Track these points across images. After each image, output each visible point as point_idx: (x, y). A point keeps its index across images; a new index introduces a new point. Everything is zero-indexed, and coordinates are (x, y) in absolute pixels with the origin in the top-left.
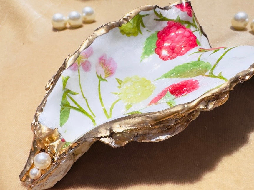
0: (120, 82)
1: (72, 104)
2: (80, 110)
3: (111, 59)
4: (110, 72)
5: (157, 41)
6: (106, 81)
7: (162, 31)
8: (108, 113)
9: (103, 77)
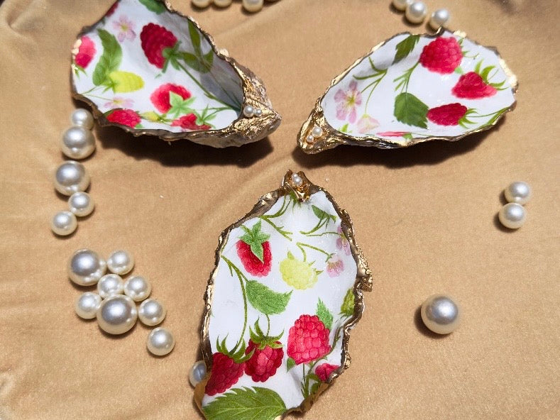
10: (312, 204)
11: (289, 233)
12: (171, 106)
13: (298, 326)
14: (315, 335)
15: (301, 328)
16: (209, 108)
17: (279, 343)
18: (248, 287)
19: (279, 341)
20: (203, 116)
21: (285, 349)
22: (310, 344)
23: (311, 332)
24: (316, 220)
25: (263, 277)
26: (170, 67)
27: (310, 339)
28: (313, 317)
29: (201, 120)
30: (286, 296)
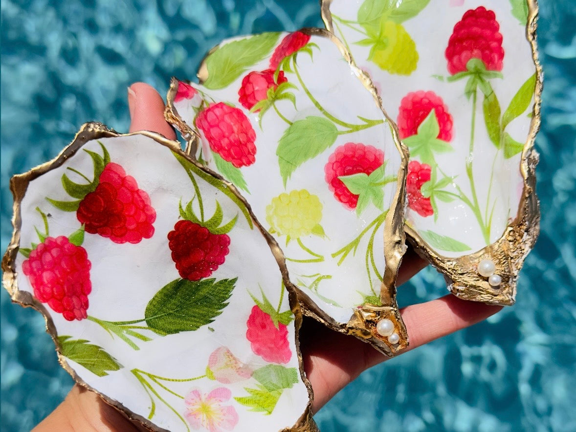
7: (209, 141)
11: (342, 260)
13: (249, 146)
14: (225, 142)
15: (246, 145)
18: (333, 129)
19: (258, 113)
21: (246, 112)
22: (222, 128)
23: (231, 144)
25: (327, 161)
27: (227, 134)
28: (240, 165)
30: (286, 174)
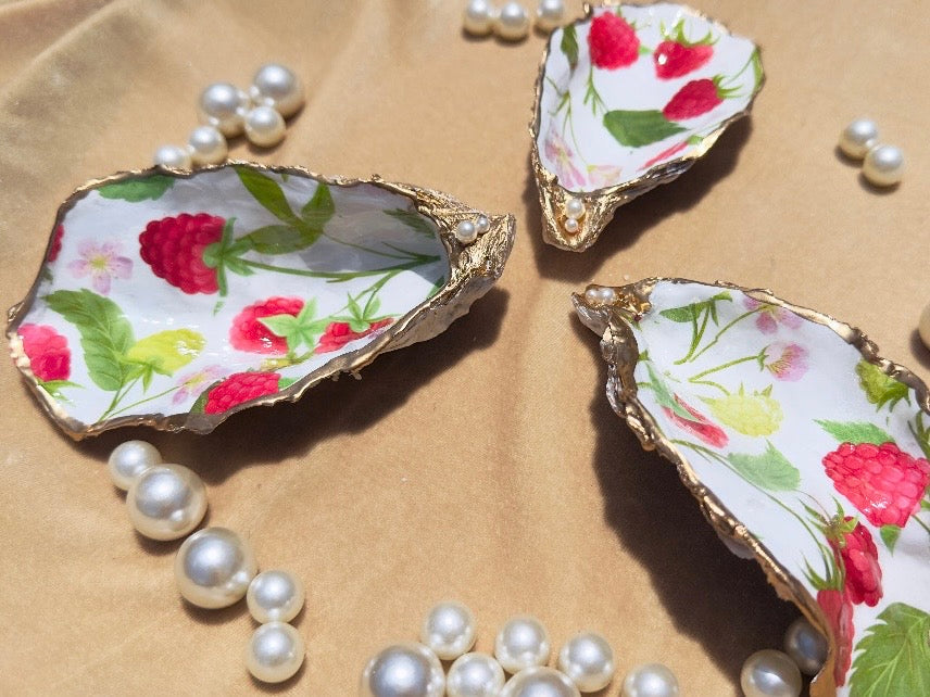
0: (767, 392)
1: (700, 321)
2: (697, 338)
3: (805, 368)
4: (779, 370)
5: (872, 445)
6: (762, 369)
7: (900, 452)
8: (701, 379)
9: (766, 362)
10: (658, 312)
12: (284, 338)
13: (838, 476)
14: (876, 467)
15: (845, 476)
16: (353, 298)
17: (848, 519)
18: (736, 467)
19: (846, 516)
20: (357, 315)
21: (864, 520)
22: (888, 484)
23: (866, 468)
24: (687, 329)
26: (232, 278)
27: (879, 478)
28: (841, 449)
29: (359, 322)
